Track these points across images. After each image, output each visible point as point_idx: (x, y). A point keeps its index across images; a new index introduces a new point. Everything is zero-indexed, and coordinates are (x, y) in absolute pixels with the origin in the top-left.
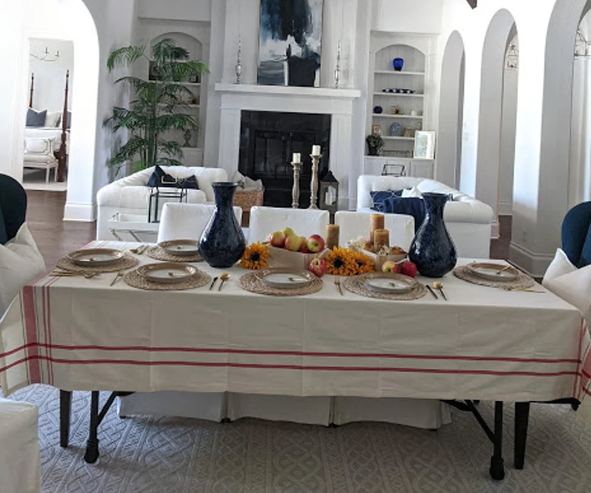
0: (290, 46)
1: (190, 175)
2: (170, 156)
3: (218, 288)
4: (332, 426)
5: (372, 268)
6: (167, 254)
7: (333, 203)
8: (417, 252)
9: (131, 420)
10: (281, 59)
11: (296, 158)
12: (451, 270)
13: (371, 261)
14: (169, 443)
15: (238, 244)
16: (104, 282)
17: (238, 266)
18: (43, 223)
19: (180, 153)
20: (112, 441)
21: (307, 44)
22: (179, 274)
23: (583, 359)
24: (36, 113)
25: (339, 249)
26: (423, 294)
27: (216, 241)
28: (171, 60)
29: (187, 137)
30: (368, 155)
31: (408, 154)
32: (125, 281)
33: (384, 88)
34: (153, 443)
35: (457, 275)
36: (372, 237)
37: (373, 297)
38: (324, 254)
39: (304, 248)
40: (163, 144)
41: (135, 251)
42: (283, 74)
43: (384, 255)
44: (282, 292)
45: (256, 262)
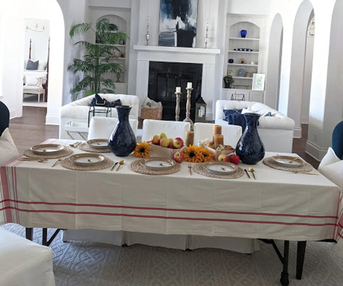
0: (178, 22)
1: (117, 99)
2: (107, 88)
3: (116, 170)
4: (188, 250)
5: (212, 158)
6: (91, 148)
7: (203, 116)
8: (240, 149)
9: (69, 244)
10: (173, 31)
11: (178, 90)
12: (261, 160)
13: (212, 154)
14: (90, 258)
15: (131, 142)
16: (49, 165)
17: (132, 155)
18: (35, 126)
19: (113, 86)
20: (57, 256)
21: (188, 21)
22: (94, 160)
23: (339, 216)
24: (33, 62)
25: (193, 146)
26: (241, 175)
27: (118, 141)
28: (108, 32)
29: (118, 76)
30: (225, 88)
31: (248, 88)
32: (61, 164)
33: (235, 49)
34: (81, 258)
35: (265, 163)
36: (213, 139)
37: (210, 176)
38: (184, 149)
39: (171, 146)
40: (104, 81)
41: (72, 146)
42: (174, 40)
43: (220, 150)
44: (155, 172)
45: (143, 153)
